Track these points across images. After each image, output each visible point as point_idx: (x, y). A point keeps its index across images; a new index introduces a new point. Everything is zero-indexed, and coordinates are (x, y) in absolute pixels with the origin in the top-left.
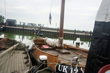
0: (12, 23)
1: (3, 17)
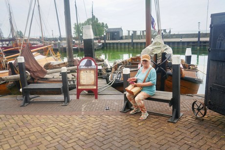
0: (116, 34)
1: (106, 24)
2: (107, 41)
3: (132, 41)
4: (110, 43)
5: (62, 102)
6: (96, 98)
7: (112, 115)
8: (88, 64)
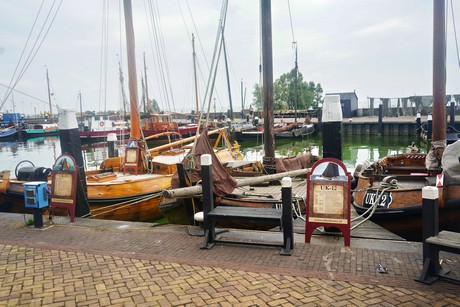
3: (380, 119)
5: (277, 246)
6: (347, 244)
7: (399, 286)
8: (331, 173)
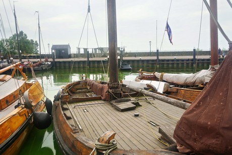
0: (63, 51)
1: (36, 42)
2: (56, 60)
3: (88, 59)
4: (60, 62)
